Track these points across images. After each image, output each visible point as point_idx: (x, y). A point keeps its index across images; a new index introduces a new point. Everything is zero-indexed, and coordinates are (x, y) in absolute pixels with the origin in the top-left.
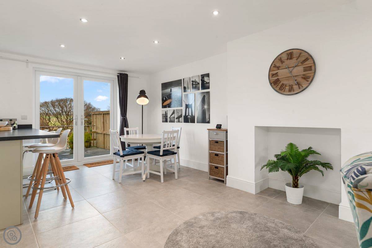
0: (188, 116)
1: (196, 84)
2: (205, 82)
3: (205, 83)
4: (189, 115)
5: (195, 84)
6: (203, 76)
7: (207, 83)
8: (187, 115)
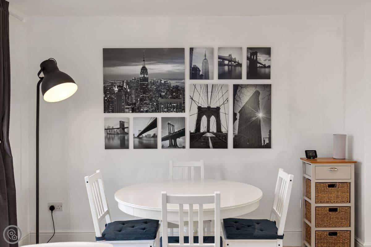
0: (204, 133)
1: (231, 65)
2: (258, 65)
3: (260, 67)
4: (208, 131)
5: (228, 65)
6: (253, 52)
7: (264, 67)
8: (202, 131)
